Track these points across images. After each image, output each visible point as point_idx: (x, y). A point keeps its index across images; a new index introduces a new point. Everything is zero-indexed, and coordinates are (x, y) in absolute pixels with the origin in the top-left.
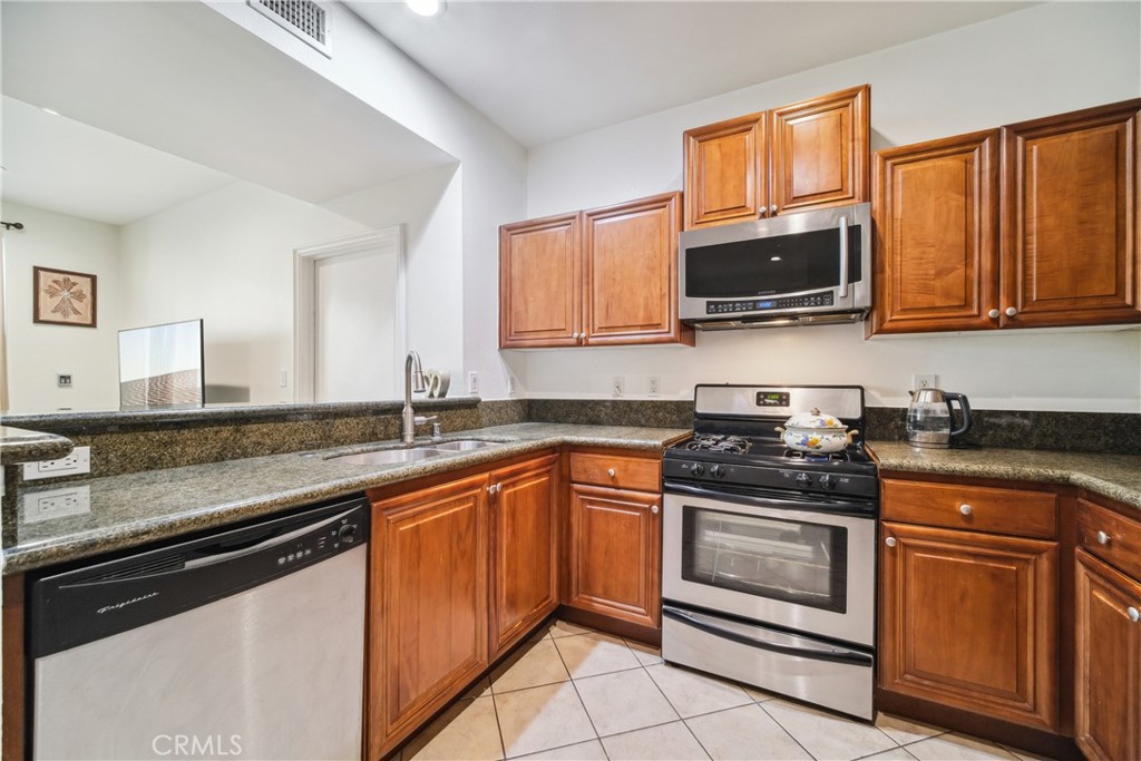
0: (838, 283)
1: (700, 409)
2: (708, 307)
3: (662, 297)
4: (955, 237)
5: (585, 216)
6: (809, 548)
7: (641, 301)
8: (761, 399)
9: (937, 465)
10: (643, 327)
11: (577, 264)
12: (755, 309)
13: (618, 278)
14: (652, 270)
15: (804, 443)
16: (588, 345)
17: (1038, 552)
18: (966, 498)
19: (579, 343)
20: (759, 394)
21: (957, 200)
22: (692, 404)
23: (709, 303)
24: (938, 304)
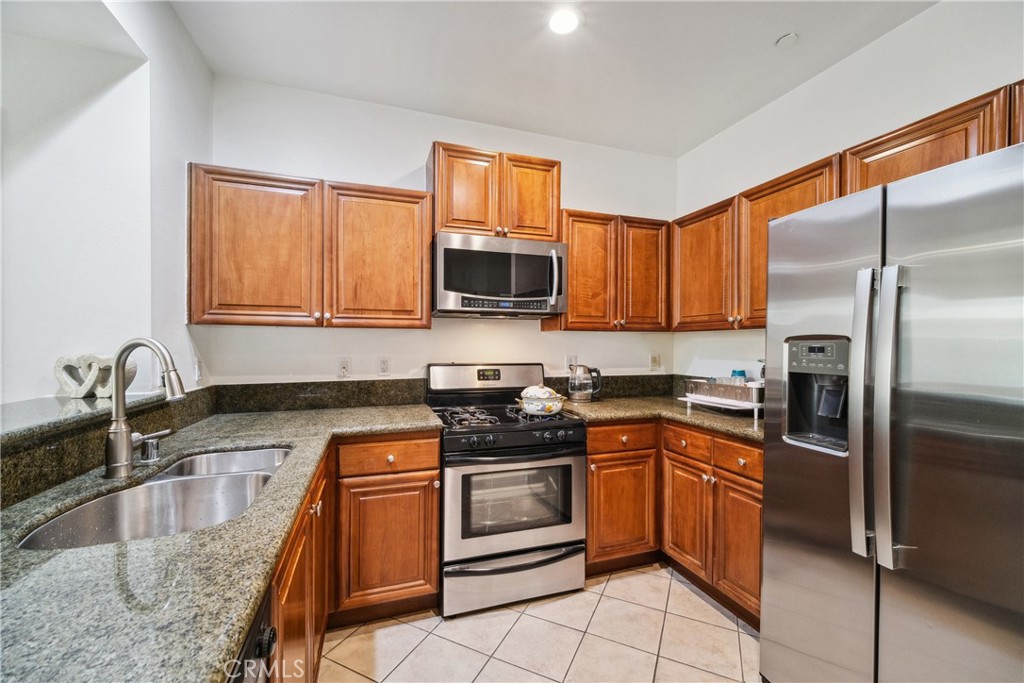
0: (551, 295)
1: (434, 386)
2: (463, 302)
3: (415, 285)
4: (599, 274)
5: (326, 187)
6: (541, 485)
7: (393, 287)
8: (482, 375)
9: (613, 415)
10: (395, 312)
11: (317, 237)
12: (498, 307)
13: (368, 260)
14: (405, 259)
15: (542, 410)
16: (330, 325)
17: (648, 456)
18: (623, 432)
19: (319, 323)
20: (479, 371)
21: (601, 253)
22: (427, 381)
23: (463, 298)
24: (593, 314)
